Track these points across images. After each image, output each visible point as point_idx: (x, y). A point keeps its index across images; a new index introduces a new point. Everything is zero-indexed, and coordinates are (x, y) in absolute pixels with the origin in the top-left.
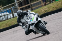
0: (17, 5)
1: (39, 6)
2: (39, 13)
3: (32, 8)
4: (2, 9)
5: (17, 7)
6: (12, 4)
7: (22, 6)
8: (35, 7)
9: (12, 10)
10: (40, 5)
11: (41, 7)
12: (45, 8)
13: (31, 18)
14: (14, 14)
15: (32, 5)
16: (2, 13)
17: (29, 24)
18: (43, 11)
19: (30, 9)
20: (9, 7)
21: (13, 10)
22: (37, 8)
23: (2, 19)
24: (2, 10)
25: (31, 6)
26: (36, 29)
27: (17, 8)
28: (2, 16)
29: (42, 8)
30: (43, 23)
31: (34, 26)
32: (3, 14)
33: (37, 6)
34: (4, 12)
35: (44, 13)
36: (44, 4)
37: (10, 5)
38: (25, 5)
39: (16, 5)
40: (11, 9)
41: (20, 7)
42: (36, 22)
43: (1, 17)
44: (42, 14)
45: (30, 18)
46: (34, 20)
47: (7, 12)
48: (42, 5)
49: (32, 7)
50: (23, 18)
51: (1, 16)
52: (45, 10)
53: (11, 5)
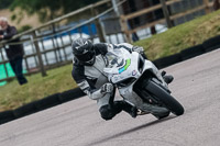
0: (116, 7)
1: (194, 10)
2: (197, 35)
3: (171, 18)
4: (65, 21)
5: (118, 15)
6: (98, 4)
7: (134, 10)
8: (181, 15)
9: (99, 26)
10: (200, 8)
11: (203, 13)
12: (217, 17)
13: (119, 62)
14: (107, 38)
15: (169, 7)
16: (64, 35)
17: (114, 81)
18: (209, 28)
19: (163, 21)
20: (88, 13)
21: (102, 25)
22: (189, 18)
23: (66, 56)
24: (62, 23)
25: (165, 12)
26: (139, 99)
27: (118, 19)
28: (64, 47)
29: (207, 16)
30: (161, 78)
31: (130, 88)
32: (66, 39)
33: (189, 12)
34: (70, 33)
35: (212, 36)
36: (211, 4)
37: (91, 6)
38: (147, 6)
39: (112, 6)
40: (97, 20)
41: (126, 13)
42: (138, 74)
43: (62, 51)
44: (207, 38)
45: (115, 61)
46: (132, 70)
47: (81, 33)
48: (207, 8)
49: (170, 14)
50: (91, 65)
51: (60, 45)
52: (216, 24)
53: (95, 8)
